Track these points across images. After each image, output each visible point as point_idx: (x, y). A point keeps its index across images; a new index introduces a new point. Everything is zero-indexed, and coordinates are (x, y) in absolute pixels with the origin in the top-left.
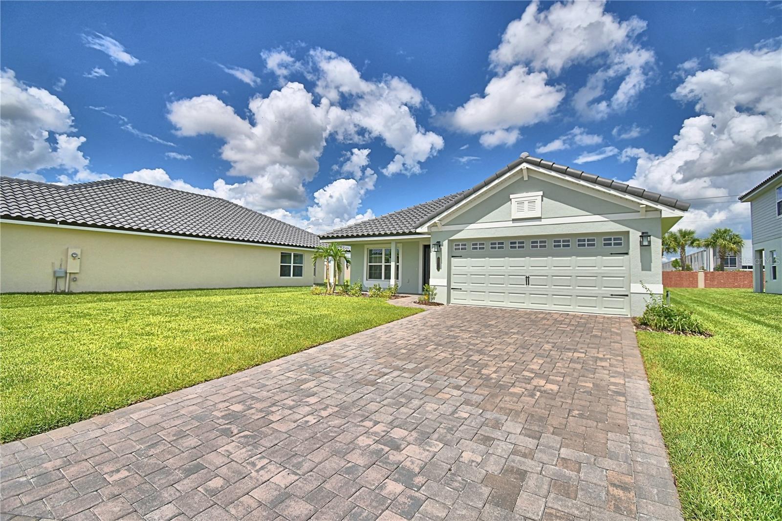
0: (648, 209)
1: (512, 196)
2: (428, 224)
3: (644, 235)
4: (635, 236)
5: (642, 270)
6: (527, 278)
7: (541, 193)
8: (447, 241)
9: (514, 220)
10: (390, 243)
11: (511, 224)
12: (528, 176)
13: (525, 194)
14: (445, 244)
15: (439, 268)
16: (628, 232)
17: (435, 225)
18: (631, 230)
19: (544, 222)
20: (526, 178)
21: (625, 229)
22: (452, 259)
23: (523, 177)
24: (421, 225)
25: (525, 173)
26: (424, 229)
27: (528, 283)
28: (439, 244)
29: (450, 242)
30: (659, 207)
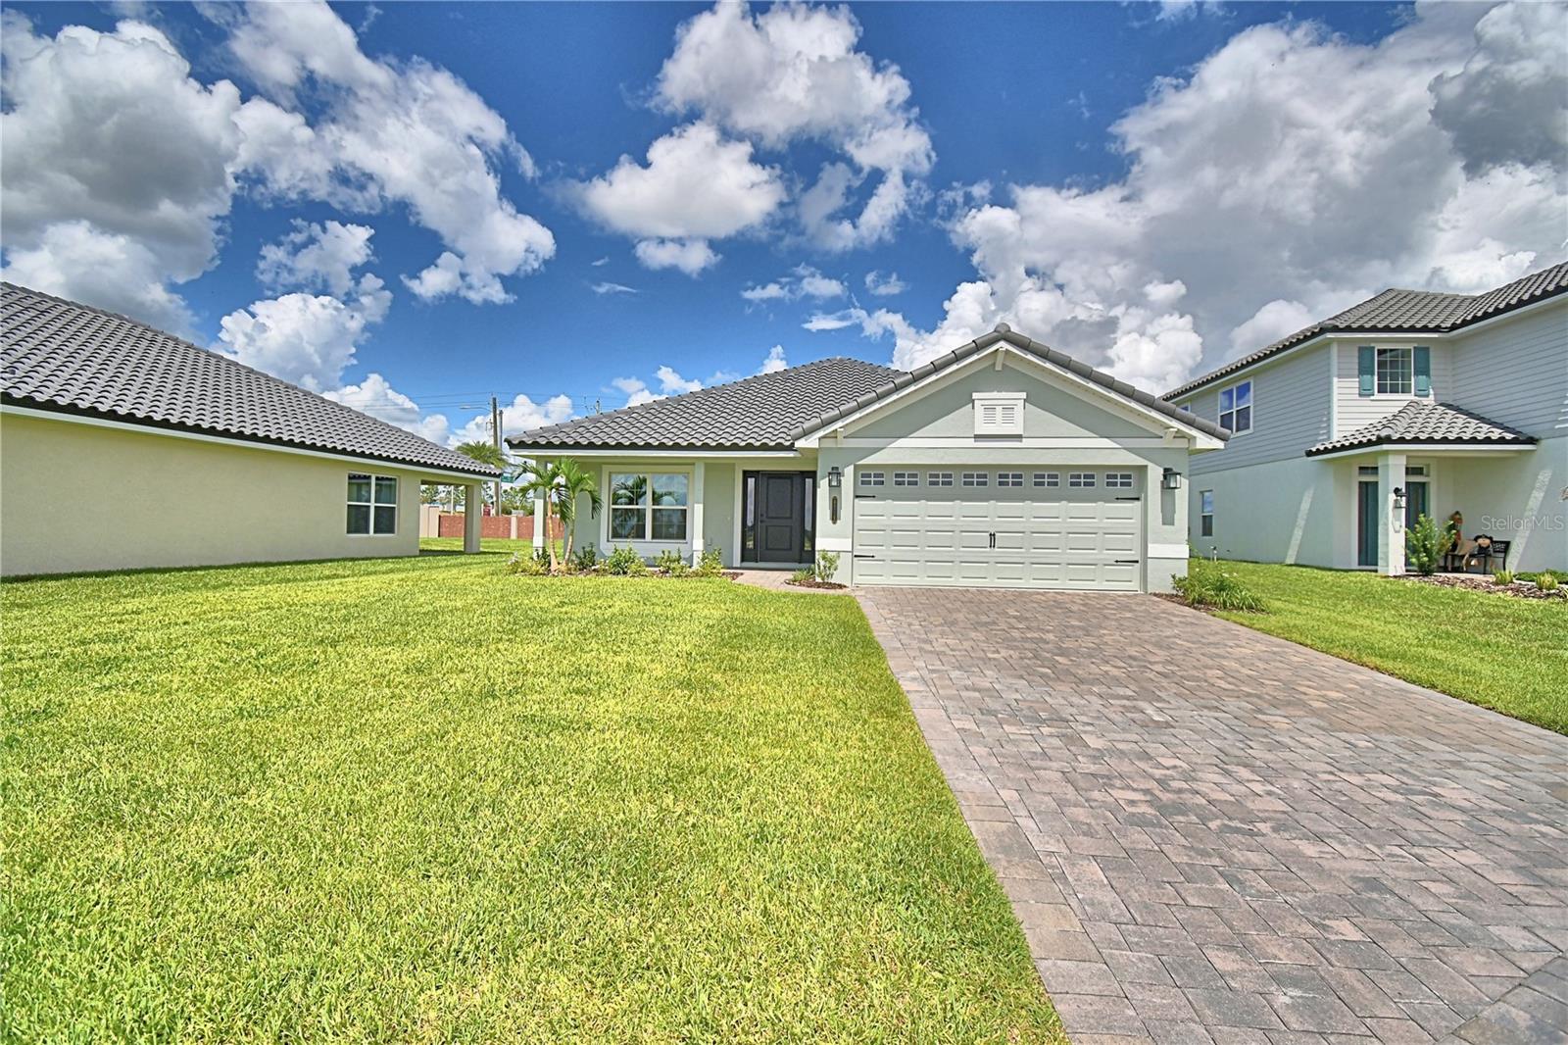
0: (1180, 435)
1: (975, 395)
2: (821, 433)
3: (1168, 473)
4: (1155, 474)
5: (1164, 524)
6: (992, 536)
7: (1024, 395)
8: (852, 467)
9: (977, 437)
10: (693, 464)
11: (971, 443)
12: (1003, 365)
13: (995, 394)
14: (849, 471)
15: (835, 517)
16: (1146, 466)
17: (834, 435)
18: (1150, 465)
19: (1026, 443)
20: (998, 368)
21: (1140, 461)
22: (856, 500)
23: (994, 364)
24: (806, 433)
25: (1000, 358)
26: (811, 442)
27: (992, 545)
28: (836, 473)
29: (856, 468)
30: (1194, 432)
